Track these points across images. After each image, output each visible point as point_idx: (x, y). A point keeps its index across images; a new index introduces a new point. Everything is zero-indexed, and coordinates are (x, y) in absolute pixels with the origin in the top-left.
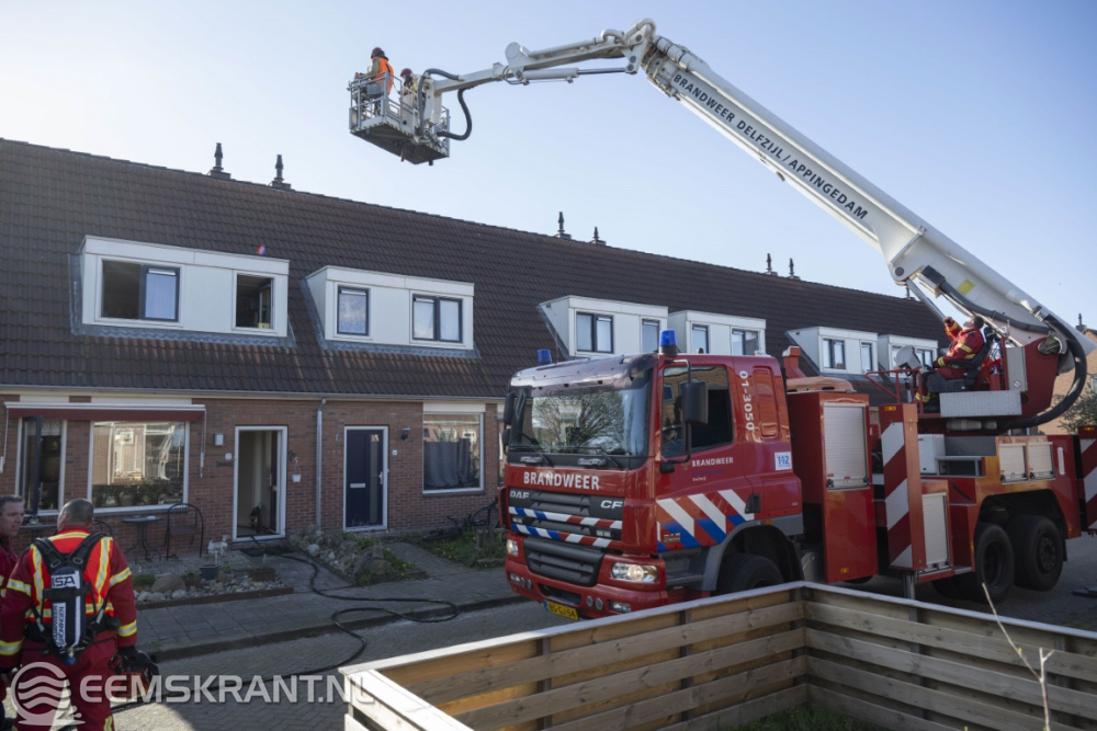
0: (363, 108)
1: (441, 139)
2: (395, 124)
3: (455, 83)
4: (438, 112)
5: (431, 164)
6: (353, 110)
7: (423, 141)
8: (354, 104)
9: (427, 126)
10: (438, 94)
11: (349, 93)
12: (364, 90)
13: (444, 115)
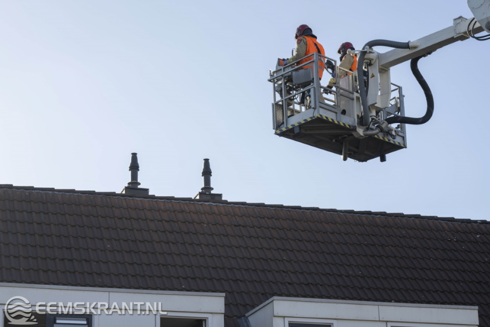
0: (290, 101)
1: (394, 126)
2: (331, 116)
3: (406, 52)
4: (386, 93)
5: (383, 159)
6: (277, 106)
7: (369, 132)
8: (278, 98)
9: (374, 113)
10: (384, 70)
11: (271, 84)
12: (289, 79)
13: (396, 94)
